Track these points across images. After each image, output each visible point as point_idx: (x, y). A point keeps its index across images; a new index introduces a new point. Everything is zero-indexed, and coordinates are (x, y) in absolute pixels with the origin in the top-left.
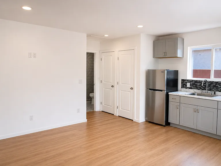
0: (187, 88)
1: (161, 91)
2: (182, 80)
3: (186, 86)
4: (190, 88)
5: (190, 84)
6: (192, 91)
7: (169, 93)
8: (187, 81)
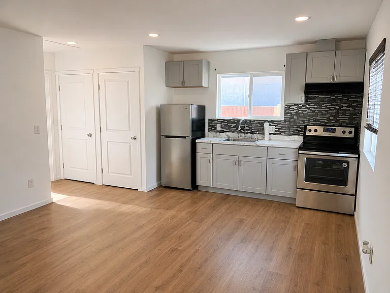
0: (216, 132)
1: (185, 137)
2: (209, 120)
3: (216, 128)
4: (220, 132)
5: (221, 126)
6: (224, 135)
7: (197, 141)
8: (216, 122)
